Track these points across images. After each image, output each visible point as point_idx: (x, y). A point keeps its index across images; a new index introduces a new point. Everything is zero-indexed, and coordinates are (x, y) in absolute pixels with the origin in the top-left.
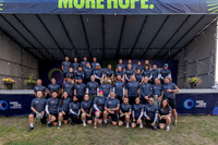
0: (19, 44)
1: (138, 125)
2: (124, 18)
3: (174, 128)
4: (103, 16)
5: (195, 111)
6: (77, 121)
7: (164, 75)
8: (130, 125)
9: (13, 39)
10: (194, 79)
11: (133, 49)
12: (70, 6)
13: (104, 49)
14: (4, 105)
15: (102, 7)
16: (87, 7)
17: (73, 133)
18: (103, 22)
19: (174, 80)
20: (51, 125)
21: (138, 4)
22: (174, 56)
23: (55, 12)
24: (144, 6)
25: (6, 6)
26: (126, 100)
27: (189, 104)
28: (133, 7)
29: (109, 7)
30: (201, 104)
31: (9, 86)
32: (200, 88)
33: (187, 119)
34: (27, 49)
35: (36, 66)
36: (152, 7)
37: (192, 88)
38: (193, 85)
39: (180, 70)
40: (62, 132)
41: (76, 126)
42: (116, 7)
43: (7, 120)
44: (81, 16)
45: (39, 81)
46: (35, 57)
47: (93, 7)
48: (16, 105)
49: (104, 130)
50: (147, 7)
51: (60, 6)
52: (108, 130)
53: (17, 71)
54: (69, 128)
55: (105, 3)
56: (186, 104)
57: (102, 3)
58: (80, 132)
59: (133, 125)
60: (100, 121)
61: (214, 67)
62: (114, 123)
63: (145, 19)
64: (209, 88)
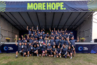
0: (11, 24)
2: (54, 13)
3: (74, 58)
4: (45, 13)
5: (83, 52)
9: (9, 22)
10: (83, 38)
11: (58, 26)
12: (32, 9)
13: (46, 26)
15: (45, 9)
16: (39, 9)
18: (45, 15)
19: (75, 38)
20: (25, 56)
21: (59, 8)
23: (26, 11)
24: (62, 9)
25: (6, 9)
27: (81, 49)
28: (57, 9)
29: (48, 9)
30: (86, 49)
31: (8, 41)
32: (86, 42)
34: (14, 26)
35: (18, 33)
36: (65, 9)
38: (82, 41)
39: (78, 35)
40: (29, 59)
41: (35, 57)
42: (50, 9)
43: (7, 54)
44: (37, 13)
47: (41, 9)
49: (46, 58)
50: (63, 9)
51: (28, 9)
53: (11, 35)
55: (46, 7)
56: (79, 49)
59: (57, 56)
61: (91, 34)
63: (63, 13)
64: (89, 42)
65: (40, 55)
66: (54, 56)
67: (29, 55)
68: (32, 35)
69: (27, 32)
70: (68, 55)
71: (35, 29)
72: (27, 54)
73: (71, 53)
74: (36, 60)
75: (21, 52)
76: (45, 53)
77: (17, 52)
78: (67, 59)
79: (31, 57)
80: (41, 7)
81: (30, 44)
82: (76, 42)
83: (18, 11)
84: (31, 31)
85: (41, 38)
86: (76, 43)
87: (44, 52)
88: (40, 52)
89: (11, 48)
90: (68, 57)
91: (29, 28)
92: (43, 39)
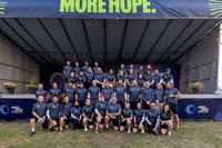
0: (20, 48)
1: (140, 131)
2: (127, 22)
3: (176, 133)
5: (197, 117)
6: (78, 126)
7: (167, 80)
8: (132, 130)
9: (14, 43)
10: (196, 84)
11: (135, 54)
13: (105, 53)
14: (5, 110)
15: (104, 11)
16: (89, 11)
17: (74, 138)
18: (105, 26)
19: (177, 85)
20: (52, 130)
21: (140, 8)
23: (57, 16)
24: (146, 10)
25: (7, 10)
26: (128, 105)
27: (191, 109)
28: (135, 11)
29: (111, 11)
30: (204, 109)
31: (11, 90)
32: (202, 93)
33: (189, 125)
34: (28, 54)
35: (37, 71)
36: (154, 11)
37: (194, 93)
38: (195, 90)
39: (183, 75)
40: (63, 137)
41: (77, 131)
42: (117, 11)
43: (8, 124)
44: (83, 21)
45: (41, 86)
46: (37, 61)
47: (95, 11)
48: (18, 109)
50: (149, 11)
51: (62, 10)
52: (109, 135)
54: (71, 133)
55: (106, 7)
56: (187, 109)
57: (104, 7)
58: (81, 137)
59: (135, 130)
60: (101, 126)
61: (216, 72)
62: (116, 128)
63: (149, 22)
64: (212, 93)
65: (91, 127)
67: (64, 128)
72: (58, 125)
77: (33, 120)
79: (68, 132)
80: (95, 6)
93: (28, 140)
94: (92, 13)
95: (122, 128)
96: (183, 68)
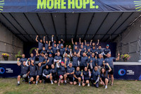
0: (12, 31)
1: (87, 85)
2: (79, 15)
4: (65, 14)
5: (126, 77)
6: (48, 81)
9: (8, 28)
10: (126, 55)
12: (45, 8)
13: (66, 35)
14: (2, 70)
15: (65, 8)
16: (55, 8)
18: (66, 17)
20: (31, 83)
21: (88, 6)
22: (114, 40)
23: (35, 12)
24: (92, 7)
25: (5, 8)
27: (122, 72)
28: (85, 7)
29: (69, 7)
30: (131, 72)
31: (6, 58)
33: (120, 82)
34: (16, 35)
35: (22, 46)
36: (97, 7)
38: (125, 60)
39: (118, 49)
40: (38, 87)
41: (47, 84)
42: (73, 7)
44: (52, 14)
45: (23, 55)
46: (22, 40)
47: (59, 8)
49: (65, 87)
50: (94, 7)
51: (38, 8)
53: (10, 49)
54: (43, 85)
56: (120, 72)
57: (65, 5)
58: (49, 88)
62: (71, 83)
63: (93, 15)
64: (137, 62)
65: (56, 82)
66: (78, 84)
67: (39, 82)
68: (44, 49)
69: (36, 45)
70: (102, 83)
71: (49, 39)
72: (35, 80)
73: (107, 80)
74: (48, 90)
75: (25, 76)
76: (63, 79)
77: (19, 76)
78: (99, 90)
79: (41, 85)
80: (59, 5)
81: (40, 64)
82: (114, 61)
83: (22, 11)
84: (43, 42)
85: (59, 54)
86: (115, 63)
87: (61, 77)
88: (56, 77)
89: (10, 70)
90: (101, 86)
91: (39, 39)
92: (61, 56)
93: (17, 89)
94: (57, 9)
95: (75, 83)
96: (118, 45)
